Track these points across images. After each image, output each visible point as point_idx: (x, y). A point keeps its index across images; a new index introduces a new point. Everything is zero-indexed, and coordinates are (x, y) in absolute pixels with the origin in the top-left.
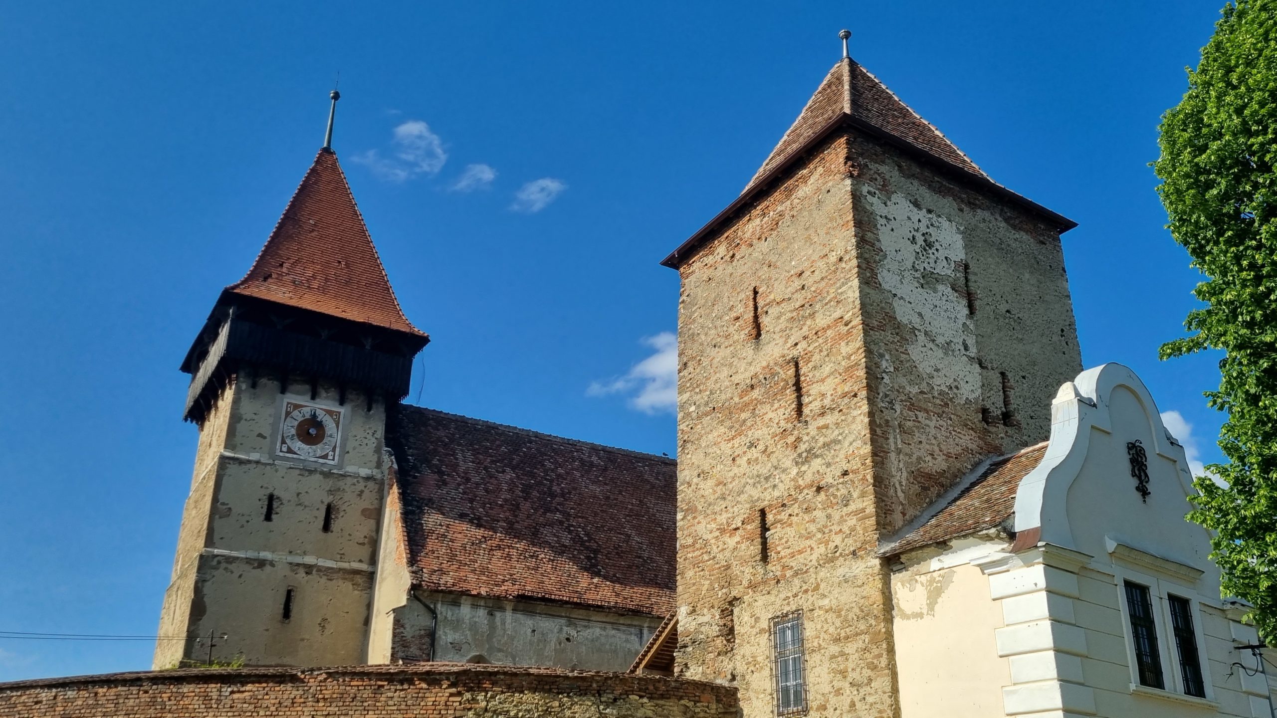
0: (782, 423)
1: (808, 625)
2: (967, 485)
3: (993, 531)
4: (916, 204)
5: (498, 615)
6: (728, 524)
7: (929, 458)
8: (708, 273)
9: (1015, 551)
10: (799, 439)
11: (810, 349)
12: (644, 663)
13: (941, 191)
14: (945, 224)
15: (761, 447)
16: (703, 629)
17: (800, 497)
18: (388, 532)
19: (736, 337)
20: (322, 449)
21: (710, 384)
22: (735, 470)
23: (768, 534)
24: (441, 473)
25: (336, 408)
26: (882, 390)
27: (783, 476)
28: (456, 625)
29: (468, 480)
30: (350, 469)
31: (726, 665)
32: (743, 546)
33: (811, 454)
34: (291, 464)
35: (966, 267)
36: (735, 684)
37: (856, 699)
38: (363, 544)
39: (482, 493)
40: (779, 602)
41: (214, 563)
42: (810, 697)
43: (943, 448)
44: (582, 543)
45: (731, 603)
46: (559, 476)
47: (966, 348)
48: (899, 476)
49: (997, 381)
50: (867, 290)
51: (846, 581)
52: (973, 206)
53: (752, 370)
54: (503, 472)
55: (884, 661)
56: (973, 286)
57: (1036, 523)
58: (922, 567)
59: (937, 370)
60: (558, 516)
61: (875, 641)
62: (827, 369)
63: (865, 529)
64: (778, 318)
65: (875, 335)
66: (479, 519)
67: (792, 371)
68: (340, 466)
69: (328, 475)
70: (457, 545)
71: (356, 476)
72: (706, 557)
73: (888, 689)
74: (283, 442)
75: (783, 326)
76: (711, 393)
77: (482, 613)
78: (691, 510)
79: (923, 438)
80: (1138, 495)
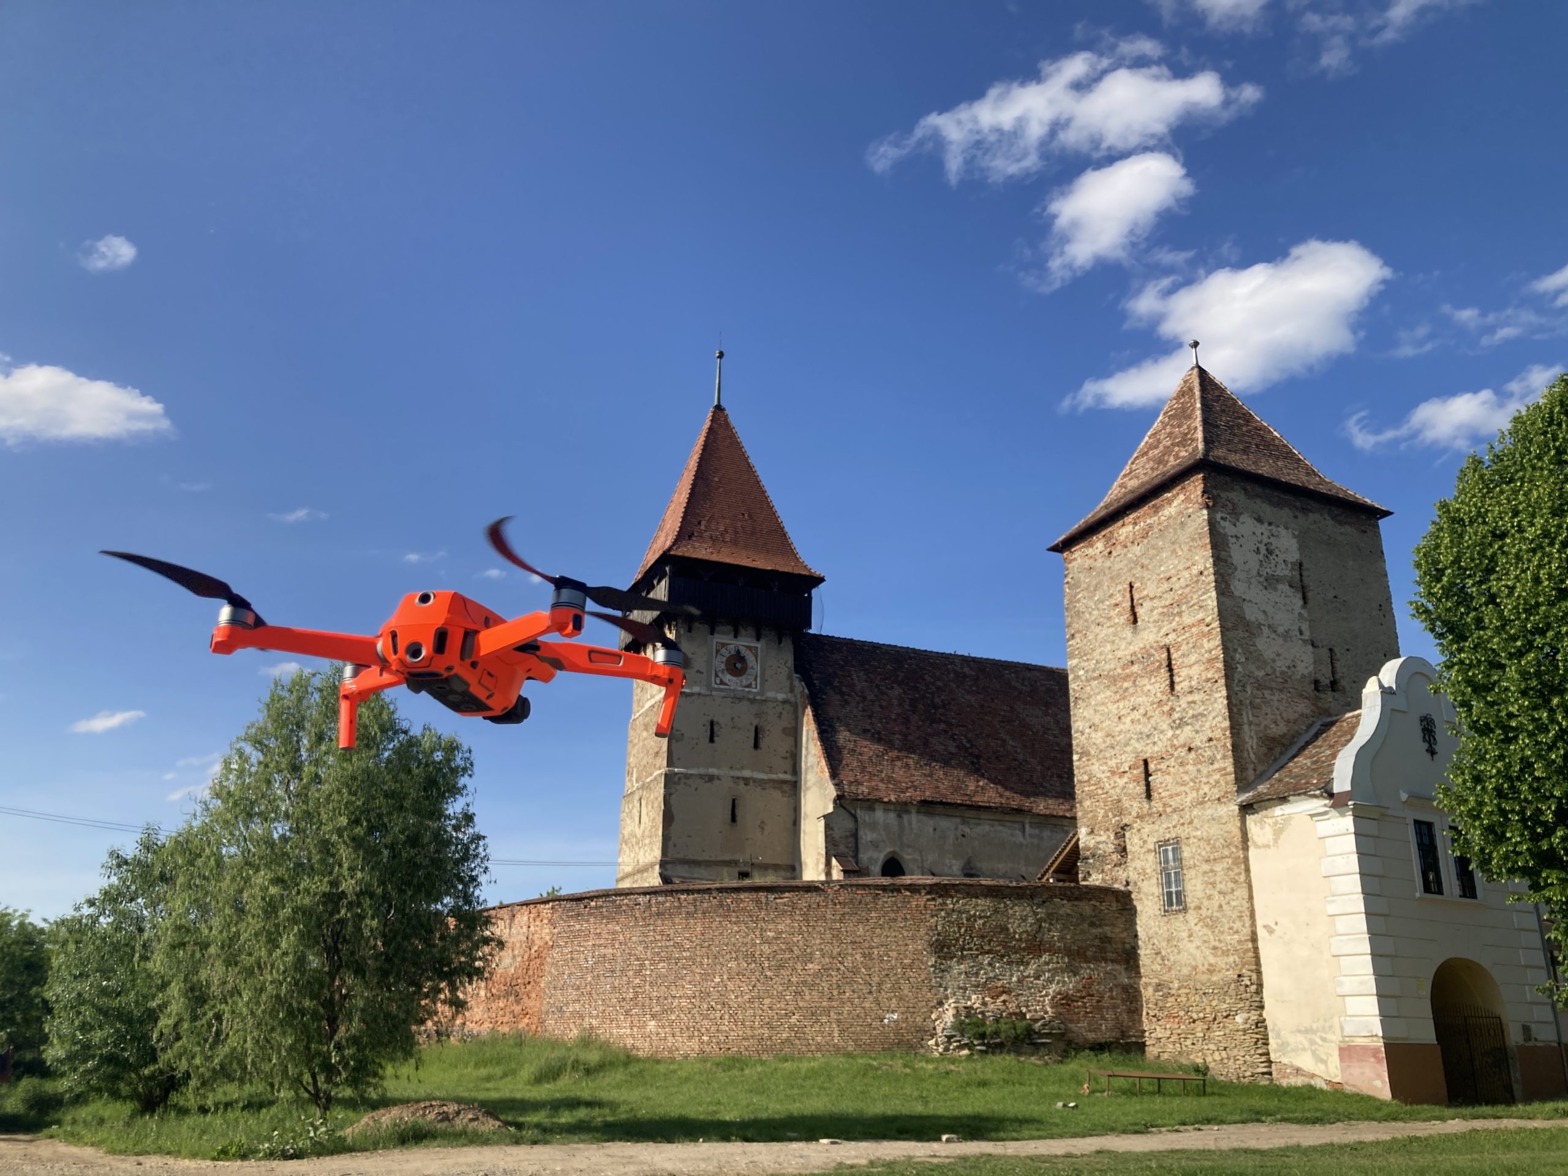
0: (1159, 695)
1: (1184, 848)
2: (1302, 744)
3: (1318, 792)
4: (1260, 520)
5: (905, 817)
6: (1118, 768)
7: (1273, 726)
8: (1088, 563)
9: (1333, 806)
10: (1172, 709)
11: (1179, 640)
12: (1052, 869)
13: (1278, 504)
14: (1282, 531)
15: (1142, 711)
16: (1101, 846)
17: (1176, 754)
18: (807, 748)
19: (1116, 620)
20: (747, 679)
21: (1096, 654)
22: (1121, 727)
23: (1150, 779)
24: (842, 693)
25: (754, 644)
26: (1237, 677)
27: (1161, 736)
28: (873, 827)
29: (865, 698)
30: (770, 694)
31: (1122, 874)
32: (1131, 786)
33: (1181, 724)
34: (723, 694)
35: (1301, 565)
36: (1129, 888)
37: (1223, 903)
38: (786, 758)
39: (878, 709)
40: (1161, 830)
41: (676, 779)
42: (1188, 900)
43: (1284, 715)
44: (967, 749)
45: (1122, 828)
46: (939, 688)
47: (1301, 633)
48: (1251, 741)
49: (1324, 653)
50: (1223, 599)
51: (1214, 819)
52: (1305, 510)
53: (1132, 649)
54: (892, 688)
55: (1242, 878)
56: (1306, 580)
57: (1348, 788)
58: (1269, 812)
59: (1278, 655)
60: (943, 726)
61: (1236, 862)
62: (1193, 658)
63: (1227, 783)
64: (1152, 611)
65: (1230, 634)
66: (879, 733)
67: (1165, 655)
68: (761, 693)
69: (753, 701)
70: (865, 758)
71: (775, 700)
72: (1100, 791)
73: (1246, 897)
74: (717, 676)
75: (1156, 617)
76: (1097, 662)
77: (892, 816)
78: (1085, 753)
79: (1269, 711)
80: (1429, 755)
